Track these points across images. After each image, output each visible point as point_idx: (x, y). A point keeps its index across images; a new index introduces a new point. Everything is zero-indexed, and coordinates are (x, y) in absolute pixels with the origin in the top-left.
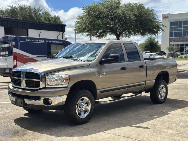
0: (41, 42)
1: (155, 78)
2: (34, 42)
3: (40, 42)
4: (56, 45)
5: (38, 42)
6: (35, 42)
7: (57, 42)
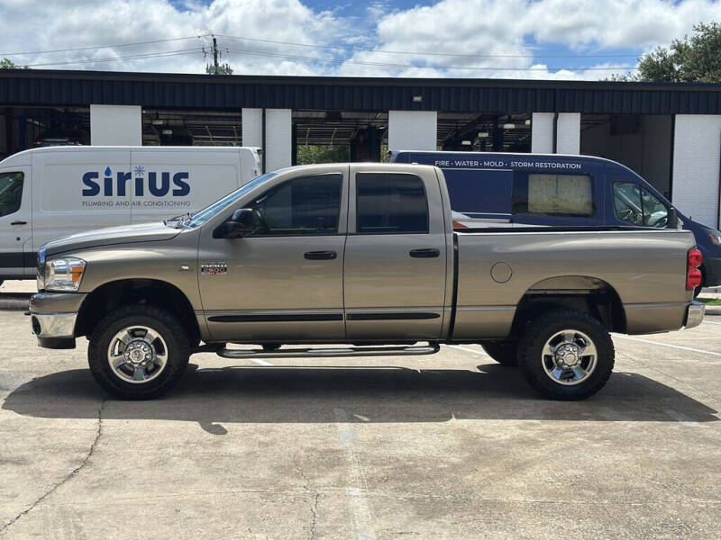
0: (490, 167)
1: (516, 302)
2: (464, 167)
3: (487, 167)
4: (554, 177)
5: (479, 167)
6: (469, 167)
7: (558, 165)
